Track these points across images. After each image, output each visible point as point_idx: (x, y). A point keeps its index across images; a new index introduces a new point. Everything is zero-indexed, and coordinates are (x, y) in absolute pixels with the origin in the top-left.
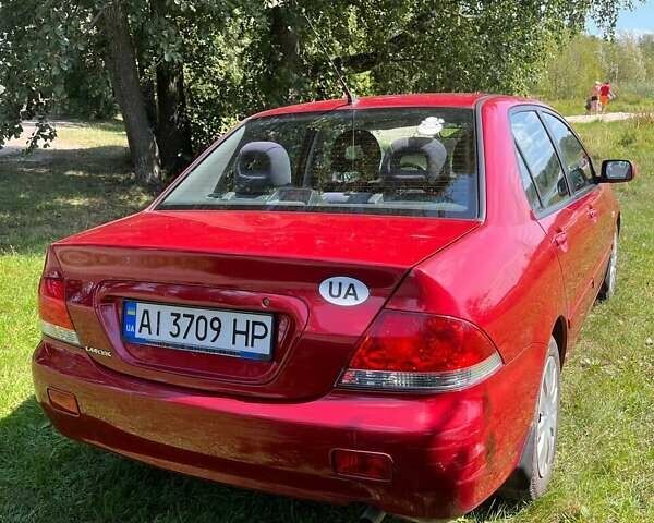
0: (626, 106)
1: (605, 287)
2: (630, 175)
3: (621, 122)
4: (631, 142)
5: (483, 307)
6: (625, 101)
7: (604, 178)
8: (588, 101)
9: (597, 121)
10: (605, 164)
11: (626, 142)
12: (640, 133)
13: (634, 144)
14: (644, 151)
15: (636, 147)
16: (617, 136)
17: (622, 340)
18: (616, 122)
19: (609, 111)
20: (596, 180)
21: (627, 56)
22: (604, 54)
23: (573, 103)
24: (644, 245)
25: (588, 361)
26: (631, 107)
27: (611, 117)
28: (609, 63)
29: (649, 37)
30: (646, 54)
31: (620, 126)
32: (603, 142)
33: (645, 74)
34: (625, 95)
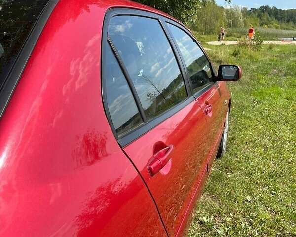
0: (235, 38)
3: (233, 45)
4: (237, 54)
6: (235, 36)
7: (220, 78)
9: (223, 44)
10: (221, 68)
11: (235, 54)
13: (239, 55)
14: (243, 59)
15: (239, 57)
16: (231, 51)
18: (231, 45)
19: (228, 40)
20: (215, 79)
21: (236, 16)
23: (212, 36)
24: (244, 112)
25: (205, 219)
26: (238, 39)
27: (229, 43)
28: (228, 19)
29: (245, 9)
30: (244, 16)
31: (233, 48)
32: (225, 54)
33: (243, 24)
34: (235, 34)
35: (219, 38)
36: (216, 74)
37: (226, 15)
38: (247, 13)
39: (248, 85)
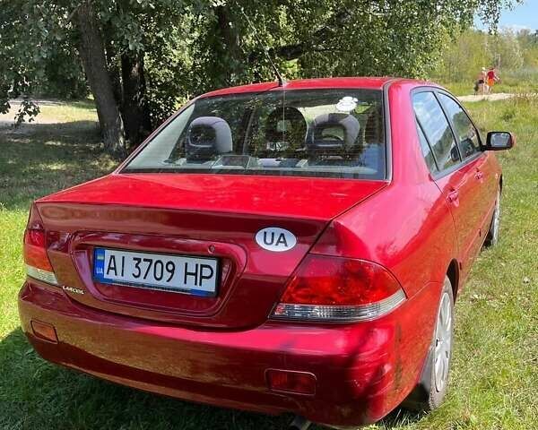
0: (508, 88)
1: (490, 236)
2: (510, 144)
3: (503, 101)
4: (511, 117)
5: (390, 252)
6: (506, 83)
7: (489, 147)
8: (476, 84)
9: (483, 100)
10: (489, 135)
11: (507, 117)
13: (514, 119)
14: (521, 125)
15: (515, 122)
16: (500, 112)
17: (504, 279)
18: (500, 101)
20: (482, 148)
21: (507, 47)
23: (464, 85)
24: (522, 201)
25: (476, 296)
26: (511, 89)
27: (495, 97)
28: (493, 53)
29: (526, 32)
30: (523, 46)
31: (502, 105)
33: (522, 61)
34: (506, 79)
35: (476, 89)
36: (484, 143)
37: (489, 46)
38: (529, 40)
39: (530, 165)
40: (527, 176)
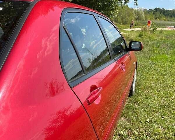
0: (140, 27)
2: (141, 48)
4: (141, 36)
6: (140, 25)
7: (131, 49)
8: (131, 25)
9: (133, 30)
10: (131, 43)
11: (140, 36)
12: (144, 33)
13: (142, 37)
14: (145, 38)
16: (137, 34)
18: (138, 31)
19: (136, 28)
21: (140, 14)
22: (135, 13)
23: (127, 25)
24: (145, 70)
25: (122, 132)
26: (142, 27)
28: (136, 15)
29: (146, 10)
30: (145, 13)
32: (134, 36)
33: (145, 19)
34: (140, 24)
35: (131, 26)
36: (128, 47)
38: (147, 12)
39: (148, 53)
40: (147, 58)
